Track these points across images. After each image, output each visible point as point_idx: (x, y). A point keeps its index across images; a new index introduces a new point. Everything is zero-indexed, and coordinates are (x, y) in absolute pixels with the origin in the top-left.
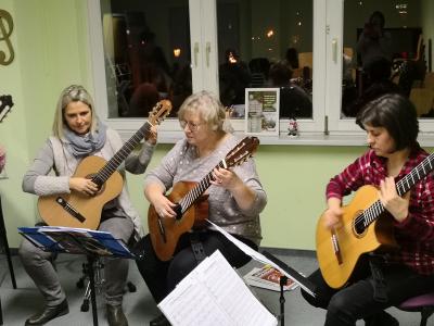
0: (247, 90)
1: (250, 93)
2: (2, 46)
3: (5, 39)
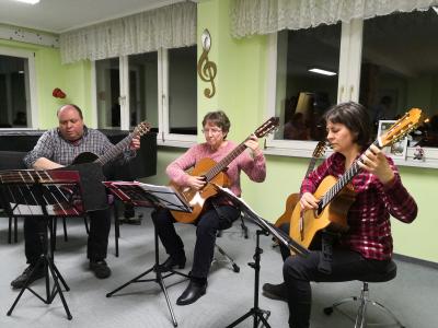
0: (381, 122)
1: (383, 124)
2: (209, 85)
3: (212, 80)
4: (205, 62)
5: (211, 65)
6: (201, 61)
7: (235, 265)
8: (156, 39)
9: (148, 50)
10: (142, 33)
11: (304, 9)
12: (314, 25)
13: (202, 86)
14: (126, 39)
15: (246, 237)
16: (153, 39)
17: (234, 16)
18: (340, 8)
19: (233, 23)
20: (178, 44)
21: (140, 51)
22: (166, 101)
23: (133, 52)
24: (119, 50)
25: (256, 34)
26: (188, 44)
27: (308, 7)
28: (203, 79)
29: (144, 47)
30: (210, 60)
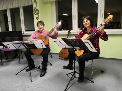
2: (37, 16)
3: (38, 14)
4: (35, 10)
5: (37, 10)
6: (34, 9)
7: (51, 64)
8: (19, 3)
9: (17, 6)
10: (14, 1)
13: (35, 16)
14: (9, 4)
15: (52, 57)
16: (18, 3)
20: (26, 5)
21: (14, 7)
22: (23, 22)
23: (12, 7)
24: (7, 7)
25: (50, 1)
26: (29, 4)
28: (35, 14)
29: (15, 6)
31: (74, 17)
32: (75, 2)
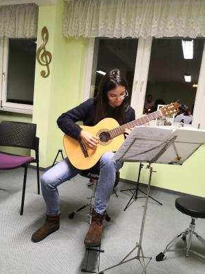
0: (159, 106)
2: (45, 68)
3: (47, 65)
4: (42, 51)
5: (47, 53)
6: (40, 50)
11: (117, 24)
12: (124, 36)
13: (39, 68)
17: (66, 21)
18: (142, 28)
19: (65, 26)
25: (82, 36)
27: (120, 23)
28: (40, 63)
30: (47, 50)
31: (137, 86)
32: (144, 48)
